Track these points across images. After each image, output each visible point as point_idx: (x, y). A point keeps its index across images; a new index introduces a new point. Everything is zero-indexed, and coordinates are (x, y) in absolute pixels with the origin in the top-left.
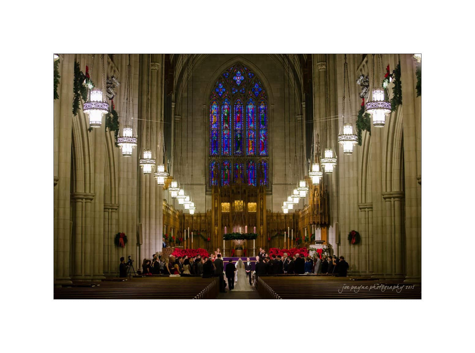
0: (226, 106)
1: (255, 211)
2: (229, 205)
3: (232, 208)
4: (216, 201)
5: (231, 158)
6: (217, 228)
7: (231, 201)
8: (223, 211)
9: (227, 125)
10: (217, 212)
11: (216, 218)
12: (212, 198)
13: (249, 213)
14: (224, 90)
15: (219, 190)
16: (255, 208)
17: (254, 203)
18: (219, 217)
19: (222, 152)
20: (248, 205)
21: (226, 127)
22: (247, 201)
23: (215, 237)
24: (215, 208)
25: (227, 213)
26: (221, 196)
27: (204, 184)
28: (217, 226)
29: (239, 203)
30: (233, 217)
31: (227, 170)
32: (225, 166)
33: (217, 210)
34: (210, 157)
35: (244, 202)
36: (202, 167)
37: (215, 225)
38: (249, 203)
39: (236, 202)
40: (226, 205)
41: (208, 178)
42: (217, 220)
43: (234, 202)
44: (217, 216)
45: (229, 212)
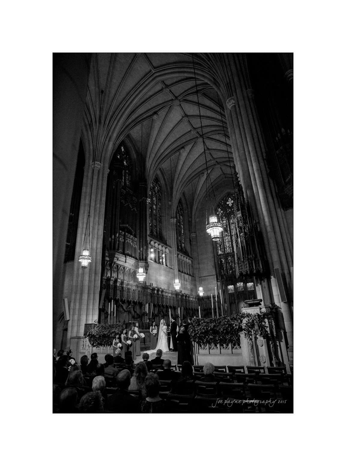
0: (224, 221)
1: (253, 289)
2: (233, 287)
3: (236, 288)
4: (223, 285)
5: (232, 254)
6: (226, 305)
7: (234, 284)
8: (229, 292)
9: (227, 233)
10: (225, 293)
11: (225, 298)
12: (221, 284)
13: (249, 291)
14: (222, 212)
15: (225, 277)
16: (253, 287)
17: (251, 283)
18: (227, 297)
19: (226, 252)
20: (248, 285)
21: (226, 235)
22: (245, 283)
23: (225, 312)
24: (223, 290)
25: (232, 293)
26: (227, 281)
27: (215, 274)
28: (226, 303)
29: (240, 284)
30: (238, 295)
31: (231, 263)
32: (229, 260)
33: (225, 292)
34: (218, 256)
35: (243, 283)
36: (213, 263)
37: (224, 303)
38: (248, 284)
39: (237, 284)
40: (231, 287)
41: (218, 270)
42: (226, 299)
43: (237, 285)
44: (225, 296)
45: (234, 292)
